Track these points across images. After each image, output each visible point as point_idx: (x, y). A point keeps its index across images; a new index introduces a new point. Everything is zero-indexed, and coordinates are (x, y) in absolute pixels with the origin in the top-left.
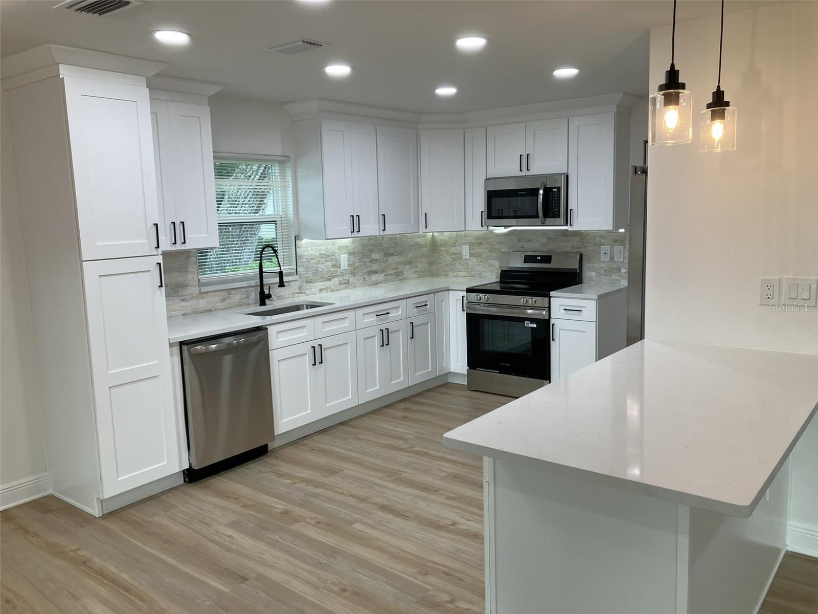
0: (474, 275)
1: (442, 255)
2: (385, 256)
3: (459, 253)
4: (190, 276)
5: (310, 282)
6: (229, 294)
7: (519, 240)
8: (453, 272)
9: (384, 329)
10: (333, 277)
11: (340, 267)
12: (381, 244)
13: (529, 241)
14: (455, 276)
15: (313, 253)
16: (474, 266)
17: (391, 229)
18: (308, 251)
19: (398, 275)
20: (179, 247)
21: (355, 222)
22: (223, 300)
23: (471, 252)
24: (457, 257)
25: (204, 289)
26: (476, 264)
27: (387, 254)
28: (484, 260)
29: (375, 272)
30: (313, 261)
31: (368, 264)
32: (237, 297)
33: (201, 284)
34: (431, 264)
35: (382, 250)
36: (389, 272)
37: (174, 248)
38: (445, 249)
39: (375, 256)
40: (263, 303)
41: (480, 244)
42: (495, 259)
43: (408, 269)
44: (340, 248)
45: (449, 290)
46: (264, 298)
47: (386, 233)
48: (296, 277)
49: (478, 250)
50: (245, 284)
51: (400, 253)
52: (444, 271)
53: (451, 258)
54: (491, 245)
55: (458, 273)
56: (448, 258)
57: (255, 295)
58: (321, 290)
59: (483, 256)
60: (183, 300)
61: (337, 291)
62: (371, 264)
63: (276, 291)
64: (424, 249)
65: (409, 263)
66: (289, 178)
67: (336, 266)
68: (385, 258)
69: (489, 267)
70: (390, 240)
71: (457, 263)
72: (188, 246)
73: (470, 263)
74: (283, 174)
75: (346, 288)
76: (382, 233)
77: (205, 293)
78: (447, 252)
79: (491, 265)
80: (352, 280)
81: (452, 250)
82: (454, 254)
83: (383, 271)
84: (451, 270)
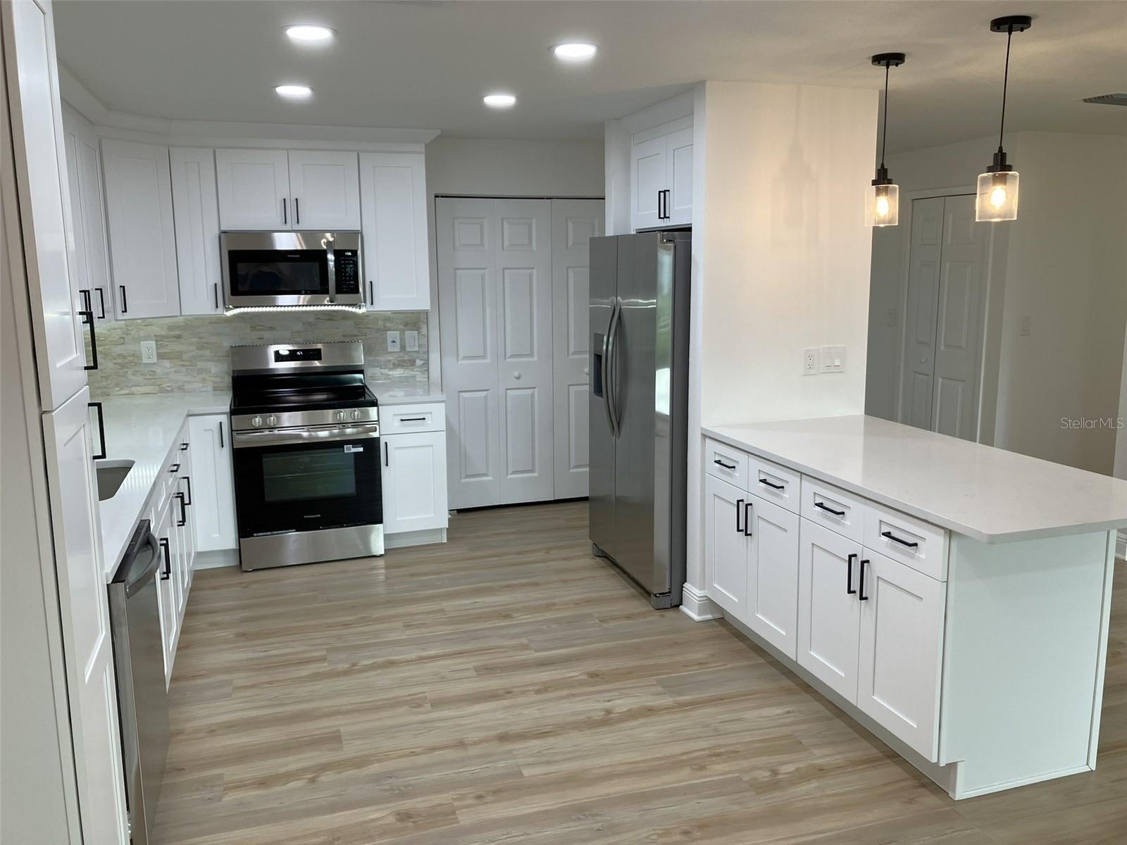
0: (169, 389)
3: (133, 355)
7: (253, 328)
8: (122, 389)
13: (272, 328)
14: (128, 394)
16: (167, 374)
23: (159, 351)
24: (130, 362)
26: (172, 370)
28: (186, 363)
41: (179, 337)
42: (209, 360)
49: (175, 347)
52: (99, 388)
53: (115, 364)
54: (201, 338)
55: (134, 388)
59: (185, 357)
69: (198, 374)
71: (130, 373)
73: (158, 370)
79: (200, 371)
81: (118, 350)
82: (122, 356)
84: (117, 385)
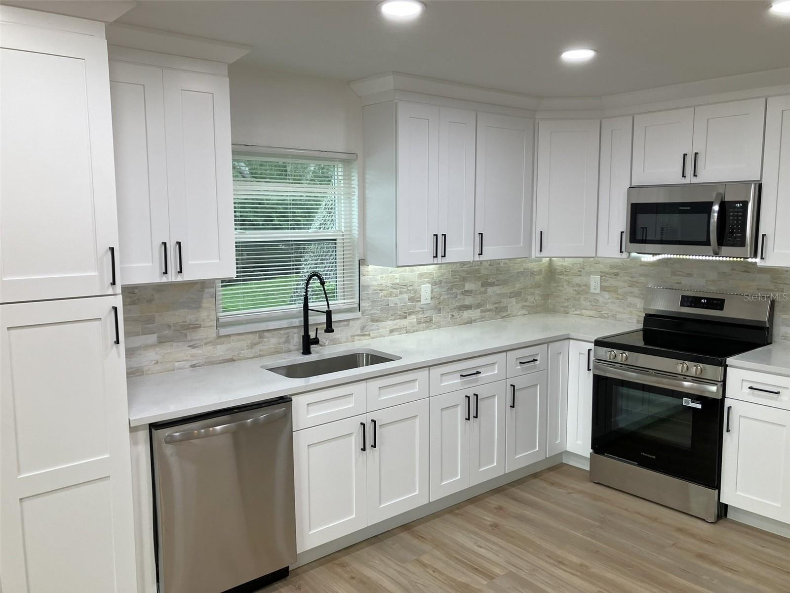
0: (606, 315)
1: (562, 286)
2: (482, 286)
3: (585, 286)
4: (204, 314)
5: (377, 321)
6: (260, 337)
7: (674, 273)
8: (576, 310)
9: (471, 395)
10: (410, 314)
11: (420, 301)
12: (478, 271)
13: (689, 275)
14: (579, 315)
15: (382, 282)
16: (606, 304)
17: (492, 253)
18: (376, 280)
19: (501, 311)
20: (173, 277)
21: (440, 244)
22: (253, 345)
23: (602, 284)
24: (583, 290)
25: (223, 331)
26: (609, 301)
27: (486, 284)
28: (620, 297)
29: (468, 307)
30: (384, 293)
31: (459, 297)
32: (272, 341)
33: (219, 325)
34: (546, 297)
35: (480, 278)
36: (488, 307)
37: (164, 279)
38: (566, 278)
39: (468, 286)
40: (306, 351)
41: (616, 274)
42: (636, 297)
43: (514, 303)
44: (421, 275)
45: (569, 339)
46: (308, 344)
47: (482, 258)
48: (359, 314)
49: (612, 282)
50: (284, 324)
51: (505, 283)
52: (563, 307)
53: (573, 290)
54: (632, 277)
55: (583, 311)
56: (569, 291)
57: (297, 339)
58: (392, 331)
59: (620, 291)
60: (193, 347)
61: (414, 331)
62: (462, 297)
63: (323, 336)
64: (538, 278)
65: (516, 294)
66: (355, 183)
67: (415, 299)
68: (483, 289)
69: (628, 307)
70: (490, 265)
71: (582, 298)
72: (187, 276)
73: (601, 299)
74: (348, 178)
75: (427, 328)
76: (477, 258)
77: (225, 336)
78: (569, 283)
79: (630, 305)
80: (436, 318)
81: (577, 280)
82: (579, 285)
83: (479, 306)
84: (573, 306)
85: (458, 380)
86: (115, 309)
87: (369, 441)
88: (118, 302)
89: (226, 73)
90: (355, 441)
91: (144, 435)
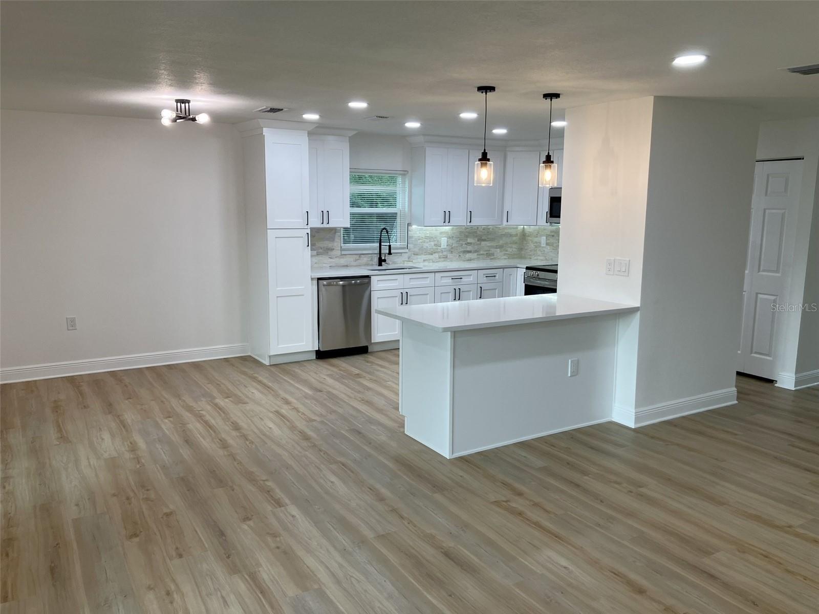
0: (548, 259)
1: (529, 243)
2: (478, 241)
3: (539, 242)
4: (335, 244)
5: (417, 255)
6: (359, 257)
8: (535, 257)
9: (457, 288)
10: (435, 253)
11: (441, 246)
12: (476, 232)
14: (536, 259)
15: (420, 235)
16: (548, 252)
17: (477, 221)
18: (416, 234)
19: (490, 255)
20: (325, 225)
21: (447, 217)
22: (356, 260)
23: (547, 241)
24: (538, 245)
25: (343, 253)
26: (550, 251)
27: (480, 240)
28: (555, 248)
29: (469, 252)
30: (421, 241)
31: (463, 245)
32: (365, 260)
33: (342, 250)
34: (521, 249)
35: (477, 236)
36: (482, 252)
37: (322, 226)
38: (531, 238)
39: (469, 240)
40: (380, 265)
41: (553, 236)
43: (499, 252)
44: (441, 233)
45: (517, 267)
46: (381, 261)
48: (407, 251)
49: (551, 240)
50: (370, 252)
51: (493, 240)
52: (529, 255)
53: (534, 246)
55: (539, 257)
56: (532, 246)
57: (376, 260)
58: (424, 261)
59: (555, 245)
60: (331, 258)
61: (437, 262)
62: (466, 246)
63: (388, 258)
64: (514, 238)
65: (501, 247)
66: (407, 185)
67: (438, 245)
68: (478, 243)
70: (483, 229)
71: (538, 250)
72: (331, 225)
73: (546, 250)
74: (404, 182)
75: (444, 261)
76: (469, 224)
77: (344, 255)
78: (532, 241)
80: (449, 255)
81: (536, 240)
82: (536, 243)
83: (476, 251)
84: (534, 255)
85: (449, 281)
86: (308, 234)
87: (404, 302)
88: (309, 231)
89: (348, 141)
90: (398, 300)
91: (315, 282)
